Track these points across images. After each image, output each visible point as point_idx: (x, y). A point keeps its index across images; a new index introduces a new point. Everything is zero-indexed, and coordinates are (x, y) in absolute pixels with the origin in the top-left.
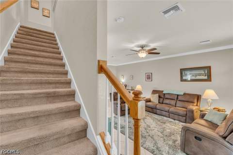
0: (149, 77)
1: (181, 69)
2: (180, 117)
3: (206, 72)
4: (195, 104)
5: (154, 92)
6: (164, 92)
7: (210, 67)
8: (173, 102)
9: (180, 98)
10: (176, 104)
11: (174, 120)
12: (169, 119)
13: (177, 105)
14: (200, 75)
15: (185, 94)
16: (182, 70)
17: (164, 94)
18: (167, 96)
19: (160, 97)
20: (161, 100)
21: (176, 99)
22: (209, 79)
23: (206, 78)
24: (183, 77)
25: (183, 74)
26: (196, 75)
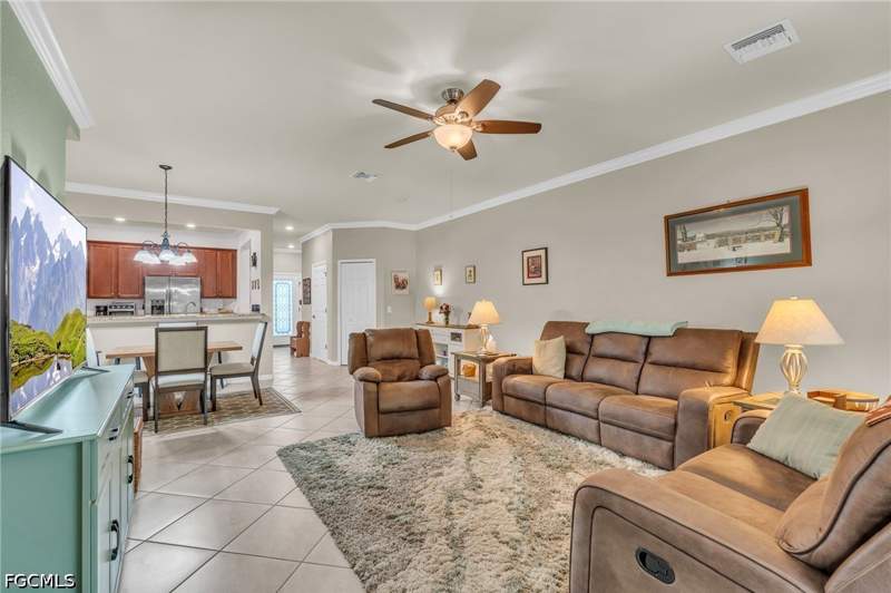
0: (536, 268)
1: (667, 219)
2: (647, 441)
3: (785, 221)
4: (728, 379)
5: (553, 329)
6: (589, 330)
7: (803, 195)
8: (625, 373)
9: (658, 352)
10: (638, 383)
11: (623, 455)
12: (595, 449)
13: (645, 386)
14: (755, 235)
15: (680, 333)
16: (672, 223)
17: (593, 336)
18: (602, 346)
19: (571, 350)
20: (577, 363)
21: (641, 358)
22: (802, 255)
23: (784, 247)
24: (680, 254)
25: (679, 242)
26: (735, 241)
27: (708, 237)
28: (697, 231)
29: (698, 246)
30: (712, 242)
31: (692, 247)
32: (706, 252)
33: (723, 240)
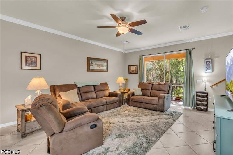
7: (107, 61)
10: (97, 96)
17: (79, 87)
21: (94, 91)
24: (90, 67)
25: (90, 64)
26: (100, 66)
27: (96, 64)
28: (94, 62)
29: (94, 66)
30: (96, 65)
31: (92, 66)
32: (95, 67)
33: (98, 65)
